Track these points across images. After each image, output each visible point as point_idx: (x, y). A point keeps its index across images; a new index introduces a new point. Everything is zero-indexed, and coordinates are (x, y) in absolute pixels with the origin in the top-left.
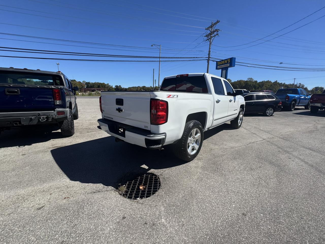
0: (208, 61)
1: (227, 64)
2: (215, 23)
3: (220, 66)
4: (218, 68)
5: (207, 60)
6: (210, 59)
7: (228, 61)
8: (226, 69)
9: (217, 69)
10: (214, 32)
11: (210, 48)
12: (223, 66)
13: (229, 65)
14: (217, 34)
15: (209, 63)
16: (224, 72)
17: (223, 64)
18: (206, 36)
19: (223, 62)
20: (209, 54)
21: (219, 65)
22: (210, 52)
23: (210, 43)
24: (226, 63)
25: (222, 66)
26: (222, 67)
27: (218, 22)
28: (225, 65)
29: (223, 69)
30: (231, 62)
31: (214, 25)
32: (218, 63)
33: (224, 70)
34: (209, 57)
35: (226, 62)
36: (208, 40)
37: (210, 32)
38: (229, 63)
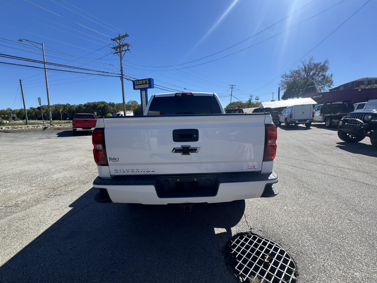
0: (122, 78)
1: (146, 85)
2: (123, 36)
3: (138, 86)
4: (136, 88)
5: (120, 77)
6: (124, 77)
7: (146, 82)
8: (145, 89)
9: (134, 89)
10: (124, 46)
11: (121, 63)
12: (142, 86)
13: (148, 86)
14: (129, 50)
15: (123, 81)
16: (144, 93)
17: (141, 84)
18: (114, 48)
19: (141, 82)
20: (122, 71)
21: (136, 85)
22: (122, 68)
23: (121, 59)
24: (144, 84)
25: (140, 86)
26: (140, 88)
27: (127, 35)
28: (144, 85)
29: (141, 90)
30: (150, 83)
31: (122, 38)
32: (135, 83)
33: (143, 91)
34: (122, 74)
35: (144, 82)
36: (117, 53)
37: (119, 45)
38: (148, 84)
